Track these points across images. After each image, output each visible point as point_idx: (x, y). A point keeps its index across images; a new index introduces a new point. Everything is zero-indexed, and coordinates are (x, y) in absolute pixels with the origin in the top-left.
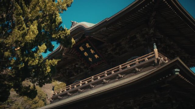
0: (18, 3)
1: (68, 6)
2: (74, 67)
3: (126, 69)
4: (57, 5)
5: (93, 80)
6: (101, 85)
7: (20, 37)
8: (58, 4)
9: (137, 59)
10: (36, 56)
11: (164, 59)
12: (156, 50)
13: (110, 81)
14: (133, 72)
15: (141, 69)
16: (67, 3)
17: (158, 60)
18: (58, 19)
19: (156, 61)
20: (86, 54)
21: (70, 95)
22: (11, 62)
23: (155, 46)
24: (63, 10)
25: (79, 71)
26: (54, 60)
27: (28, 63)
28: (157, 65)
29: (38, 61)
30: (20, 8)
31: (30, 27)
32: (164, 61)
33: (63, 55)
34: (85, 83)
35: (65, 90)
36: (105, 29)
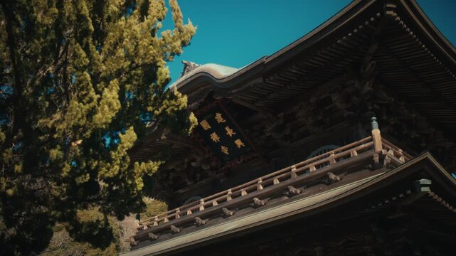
0: (81, 45)
1: (183, 44)
2: (186, 166)
3: (307, 175)
4: (161, 44)
5: (229, 199)
6: (249, 210)
7: (83, 117)
8: (163, 42)
9: (333, 152)
10: (114, 157)
11: (394, 152)
12: (376, 132)
13: (269, 201)
14: (323, 181)
15: (342, 175)
16: (183, 39)
17: (382, 157)
18: (161, 74)
19: (377, 159)
20: (215, 137)
21: (177, 232)
22: (62, 172)
23: (375, 124)
24: (173, 54)
25: (198, 175)
26: (151, 163)
27: (98, 174)
28: (379, 168)
29: (118, 169)
30: (84, 55)
31: (104, 94)
32: (396, 159)
33: (162, 138)
34: (211, 205)
35: (166, 220)
36: (260, 80)
